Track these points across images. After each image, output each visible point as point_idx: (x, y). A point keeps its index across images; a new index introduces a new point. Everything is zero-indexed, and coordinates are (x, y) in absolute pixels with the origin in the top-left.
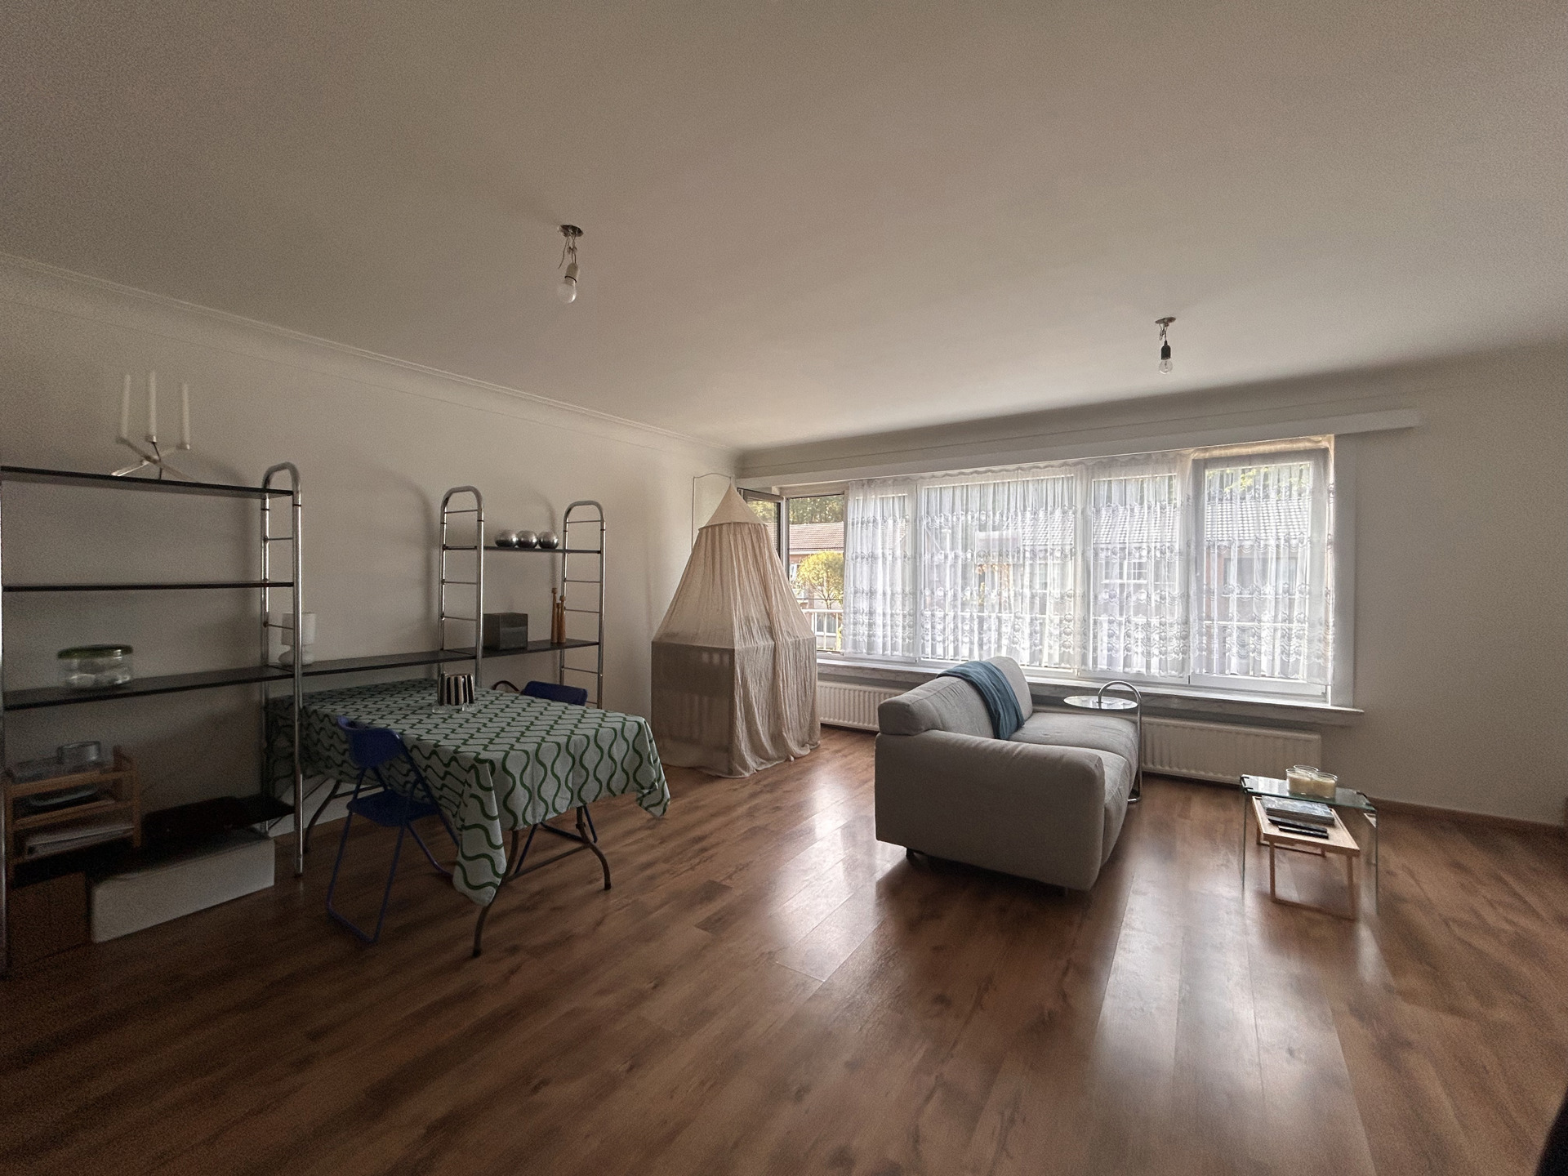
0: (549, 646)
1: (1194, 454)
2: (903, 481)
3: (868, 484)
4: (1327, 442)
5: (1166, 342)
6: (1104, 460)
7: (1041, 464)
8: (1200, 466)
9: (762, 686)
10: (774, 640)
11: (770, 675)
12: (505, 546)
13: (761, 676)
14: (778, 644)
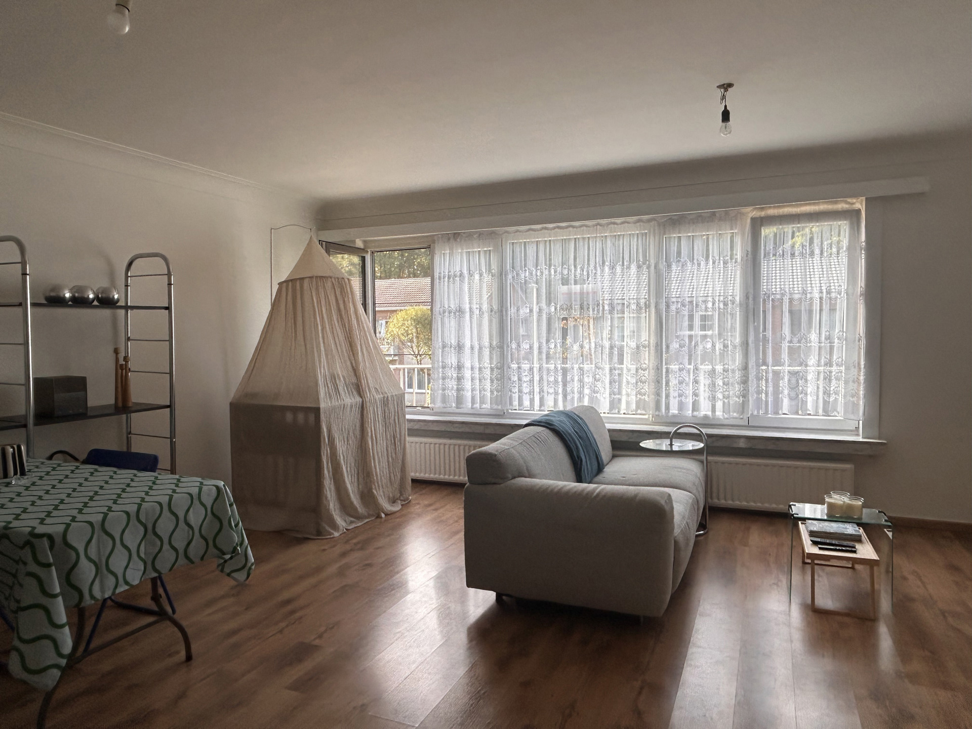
0: (112, 411)
1: (751, 213)
2: (490, 237)
3: (455, 237)
4: (859, 204)
5: (726, 106)
6: (674, 217)
7: (619, 220)
8: (758, 224)
9: (349, 444)
10: (361, 397)
11: (358, 433)
12: (56, 302)
13: (348, 434)
14: (365, 401)
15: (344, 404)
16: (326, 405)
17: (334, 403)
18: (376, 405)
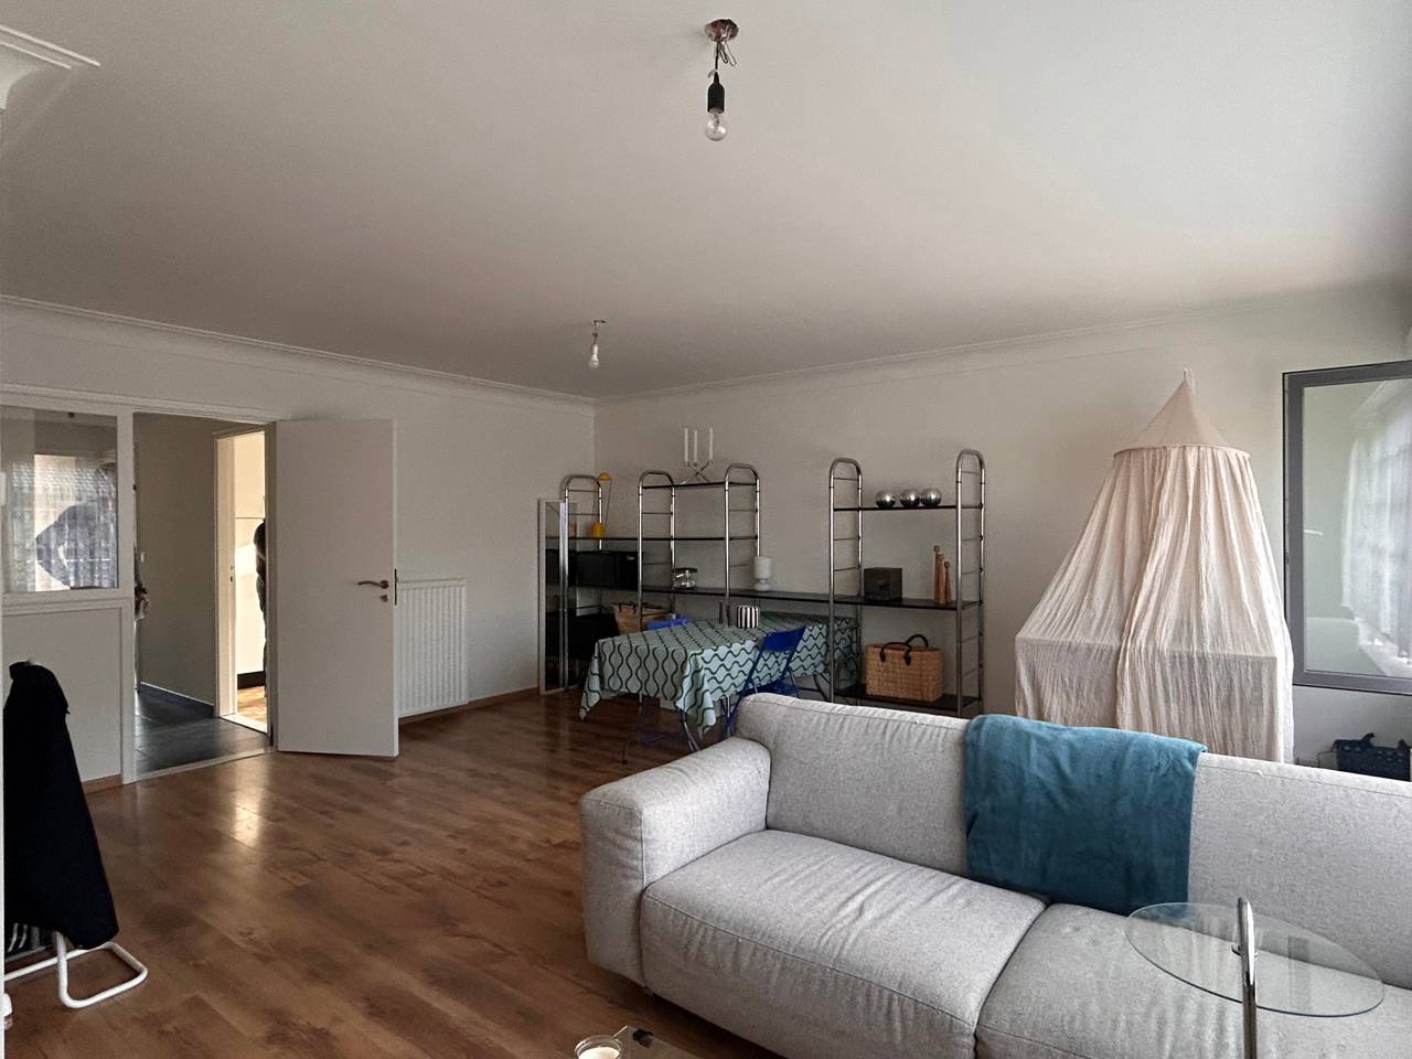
9: (1082, 706)
10: (1121, 639)
11: (1106, 698)
12: (883, 506)
13: (1080, 689)
14: (1125, 650)
15: (1070, 644)
16: (1030, 636)
17: (1047, 638)
18: (1160, 660)
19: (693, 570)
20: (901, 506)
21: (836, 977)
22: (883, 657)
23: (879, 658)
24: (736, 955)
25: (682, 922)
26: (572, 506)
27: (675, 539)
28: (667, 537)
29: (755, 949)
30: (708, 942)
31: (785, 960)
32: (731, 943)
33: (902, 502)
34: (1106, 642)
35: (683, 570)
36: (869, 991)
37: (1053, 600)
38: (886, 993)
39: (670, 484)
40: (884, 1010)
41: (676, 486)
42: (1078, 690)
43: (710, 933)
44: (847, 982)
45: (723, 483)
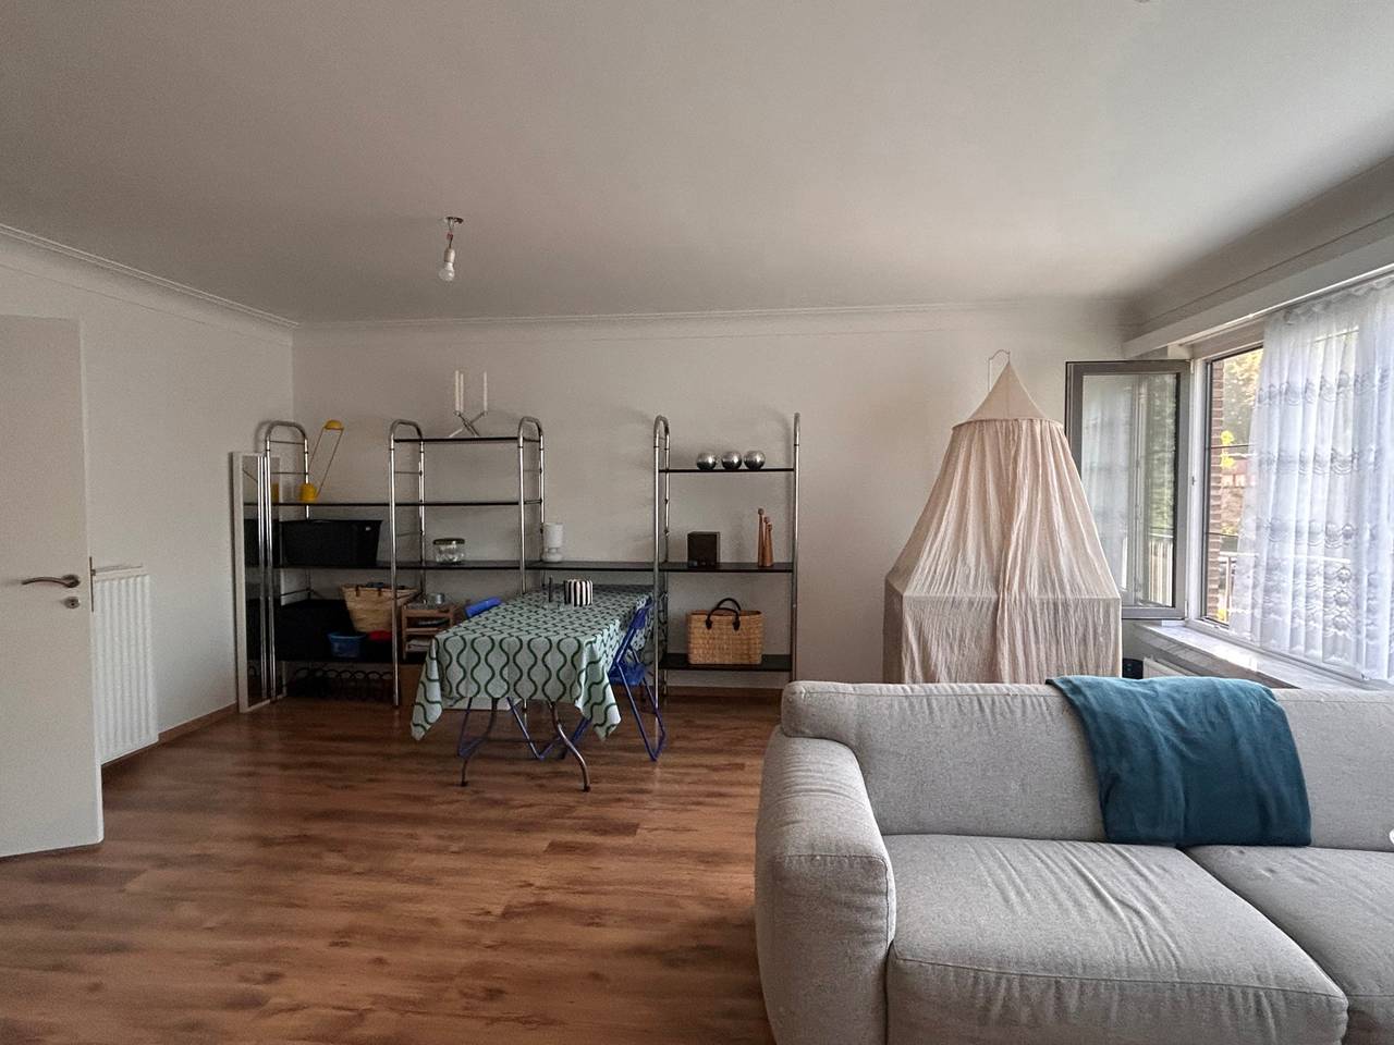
9: (963, 655)
10: (998, 593)
11: (985, 643)
12: (705, 468)
13: (962, 640)
14: (1003, 600)
15: (954, 598)
16: (916, 595)
17: (932, 594)
18: (1032, 609)
19: (460, 541)
20: (723, 468)
21: (1189, 990)
22: (709, 624)
23: (704, 626)
24: (1059, 998)
25: (970, 981)
26: (275, 462)
27: (425, 505)
28: (417, 501)
29: (1082, 985)
30: (1017, 995)
31: (1122, 988)
32: (1049, 986)
33: (724, 464)
34: (985, 595)
35: (449, 541)
36: (1230, 995)
37: (931, 559)
38: (1251, 992)
39: (418, 437)
40: (1253, 1011)
41: (425, 441)
42: (960, 641)
43: (1016, 984)
44: (1203, 993)
45: (516, 439)
